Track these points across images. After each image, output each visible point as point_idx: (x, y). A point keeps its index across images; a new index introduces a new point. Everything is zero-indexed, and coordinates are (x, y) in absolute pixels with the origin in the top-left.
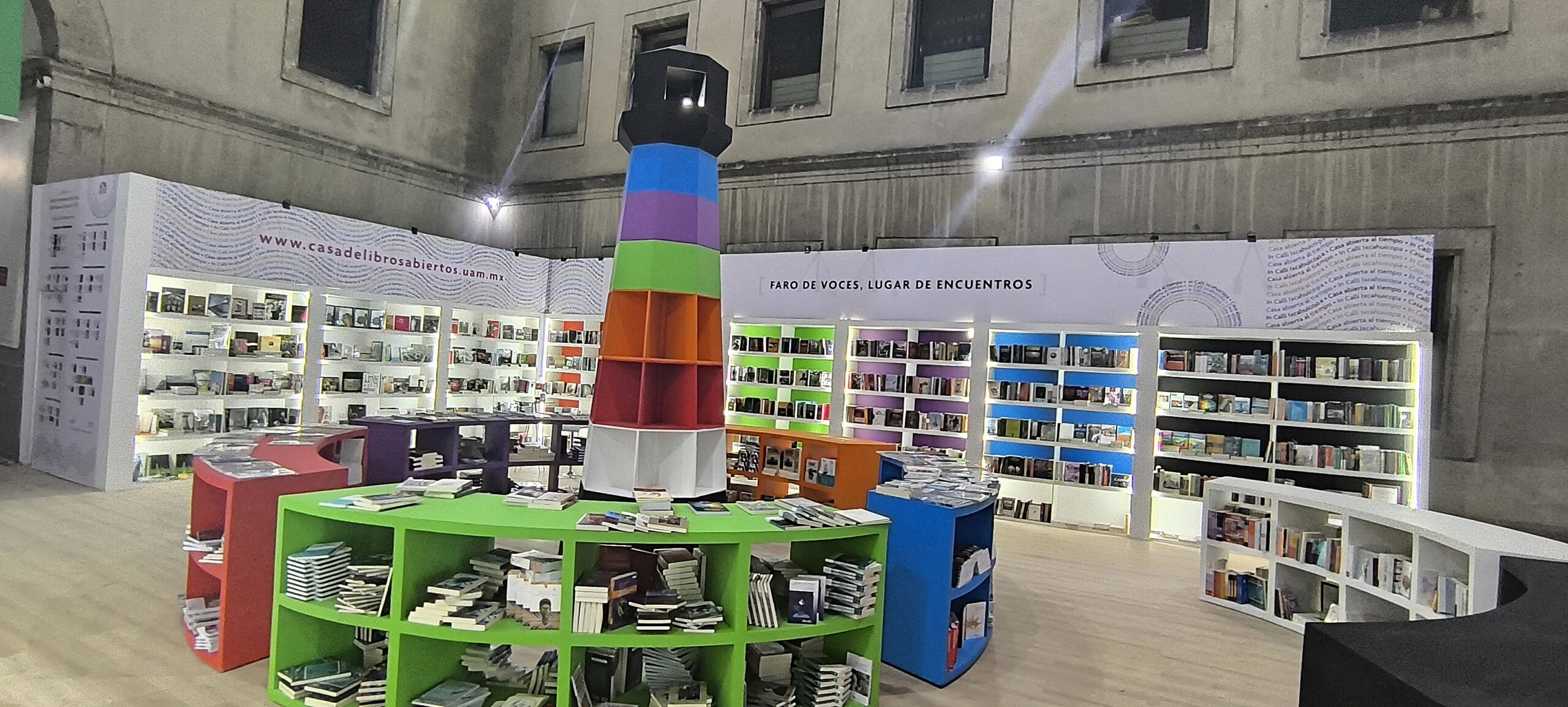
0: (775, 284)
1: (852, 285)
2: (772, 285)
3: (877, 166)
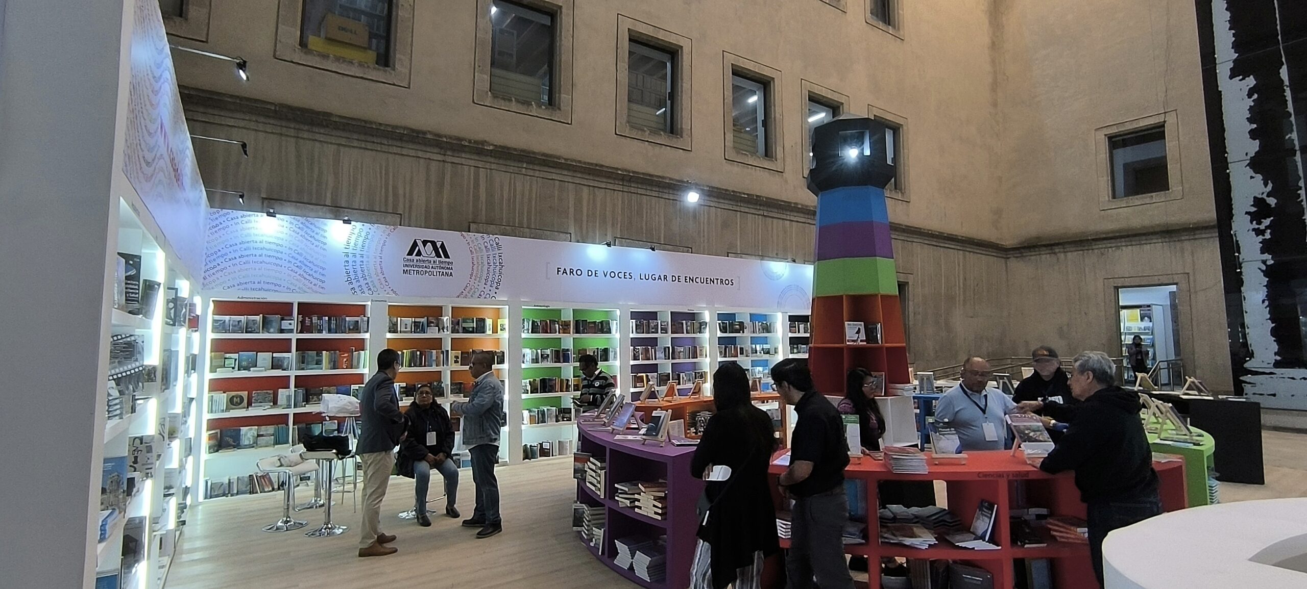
0: (562, 271)
1: (628, 276)
2: (558, 271)
3: (615, 179)
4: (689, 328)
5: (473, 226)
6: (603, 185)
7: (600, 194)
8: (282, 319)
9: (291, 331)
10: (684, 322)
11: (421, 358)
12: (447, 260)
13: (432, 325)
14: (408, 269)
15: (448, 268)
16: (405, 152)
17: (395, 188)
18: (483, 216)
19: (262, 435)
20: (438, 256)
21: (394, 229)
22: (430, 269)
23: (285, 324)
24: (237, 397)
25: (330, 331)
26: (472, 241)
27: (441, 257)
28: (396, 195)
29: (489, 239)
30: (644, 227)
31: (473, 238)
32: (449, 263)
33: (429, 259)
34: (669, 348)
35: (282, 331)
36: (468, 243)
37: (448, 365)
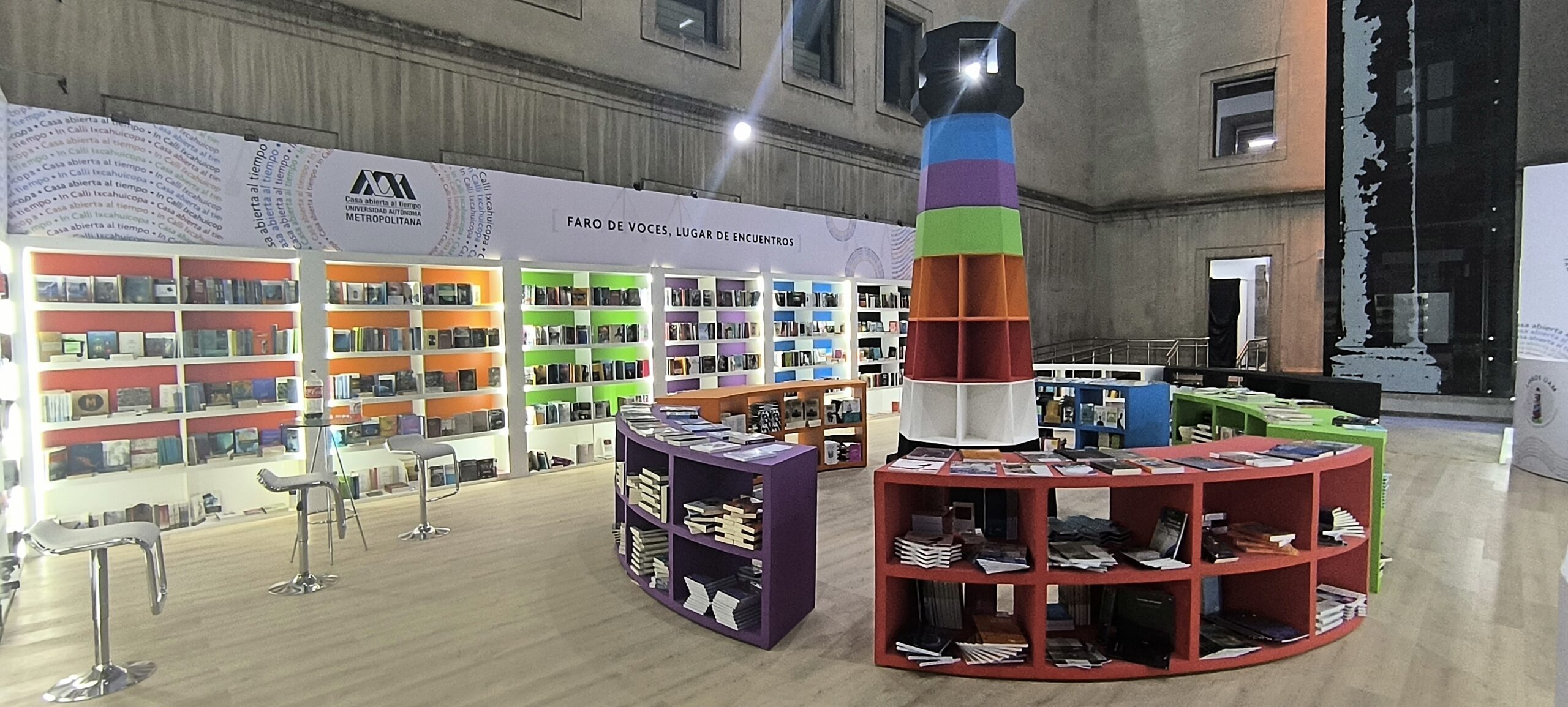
0: (574, 220)
1: (661, 231)
2: (569, 221)
3: (641, 100)
4: (738, 300)
5: (446, 156)
6: (626, 108)
7: (622, 118)
8: (156, 282)
9: (173, 300)
10: (733, 292)
11: (380, 339)
12: (411, 201)
13: (394, 292)
14: (354, 213)
15: (413, 213)
16: (336, 39)
17: (324, 94)
18: (460, 143)
19: (139, 452)
20: (398, 195)
21: (328, 154)
22: (388, 214)
23: (162, 290)
24: (90, 397)
25: (236, 301)
26: (448, 176)
27: (403, 197)
28: (326, 103)
29: (472, 174)
30: (680, 166)
31: (449, 172)
32: (415, 206)
33: (385, 199)
34: (714, 324)
35: (157, 300)
36: (442, 179)
37: (420, 349)
